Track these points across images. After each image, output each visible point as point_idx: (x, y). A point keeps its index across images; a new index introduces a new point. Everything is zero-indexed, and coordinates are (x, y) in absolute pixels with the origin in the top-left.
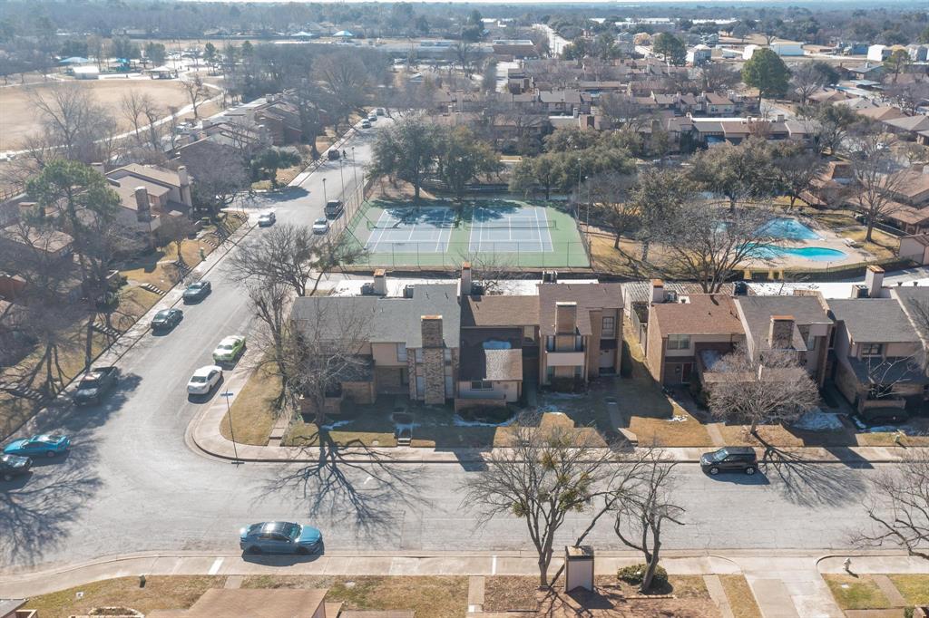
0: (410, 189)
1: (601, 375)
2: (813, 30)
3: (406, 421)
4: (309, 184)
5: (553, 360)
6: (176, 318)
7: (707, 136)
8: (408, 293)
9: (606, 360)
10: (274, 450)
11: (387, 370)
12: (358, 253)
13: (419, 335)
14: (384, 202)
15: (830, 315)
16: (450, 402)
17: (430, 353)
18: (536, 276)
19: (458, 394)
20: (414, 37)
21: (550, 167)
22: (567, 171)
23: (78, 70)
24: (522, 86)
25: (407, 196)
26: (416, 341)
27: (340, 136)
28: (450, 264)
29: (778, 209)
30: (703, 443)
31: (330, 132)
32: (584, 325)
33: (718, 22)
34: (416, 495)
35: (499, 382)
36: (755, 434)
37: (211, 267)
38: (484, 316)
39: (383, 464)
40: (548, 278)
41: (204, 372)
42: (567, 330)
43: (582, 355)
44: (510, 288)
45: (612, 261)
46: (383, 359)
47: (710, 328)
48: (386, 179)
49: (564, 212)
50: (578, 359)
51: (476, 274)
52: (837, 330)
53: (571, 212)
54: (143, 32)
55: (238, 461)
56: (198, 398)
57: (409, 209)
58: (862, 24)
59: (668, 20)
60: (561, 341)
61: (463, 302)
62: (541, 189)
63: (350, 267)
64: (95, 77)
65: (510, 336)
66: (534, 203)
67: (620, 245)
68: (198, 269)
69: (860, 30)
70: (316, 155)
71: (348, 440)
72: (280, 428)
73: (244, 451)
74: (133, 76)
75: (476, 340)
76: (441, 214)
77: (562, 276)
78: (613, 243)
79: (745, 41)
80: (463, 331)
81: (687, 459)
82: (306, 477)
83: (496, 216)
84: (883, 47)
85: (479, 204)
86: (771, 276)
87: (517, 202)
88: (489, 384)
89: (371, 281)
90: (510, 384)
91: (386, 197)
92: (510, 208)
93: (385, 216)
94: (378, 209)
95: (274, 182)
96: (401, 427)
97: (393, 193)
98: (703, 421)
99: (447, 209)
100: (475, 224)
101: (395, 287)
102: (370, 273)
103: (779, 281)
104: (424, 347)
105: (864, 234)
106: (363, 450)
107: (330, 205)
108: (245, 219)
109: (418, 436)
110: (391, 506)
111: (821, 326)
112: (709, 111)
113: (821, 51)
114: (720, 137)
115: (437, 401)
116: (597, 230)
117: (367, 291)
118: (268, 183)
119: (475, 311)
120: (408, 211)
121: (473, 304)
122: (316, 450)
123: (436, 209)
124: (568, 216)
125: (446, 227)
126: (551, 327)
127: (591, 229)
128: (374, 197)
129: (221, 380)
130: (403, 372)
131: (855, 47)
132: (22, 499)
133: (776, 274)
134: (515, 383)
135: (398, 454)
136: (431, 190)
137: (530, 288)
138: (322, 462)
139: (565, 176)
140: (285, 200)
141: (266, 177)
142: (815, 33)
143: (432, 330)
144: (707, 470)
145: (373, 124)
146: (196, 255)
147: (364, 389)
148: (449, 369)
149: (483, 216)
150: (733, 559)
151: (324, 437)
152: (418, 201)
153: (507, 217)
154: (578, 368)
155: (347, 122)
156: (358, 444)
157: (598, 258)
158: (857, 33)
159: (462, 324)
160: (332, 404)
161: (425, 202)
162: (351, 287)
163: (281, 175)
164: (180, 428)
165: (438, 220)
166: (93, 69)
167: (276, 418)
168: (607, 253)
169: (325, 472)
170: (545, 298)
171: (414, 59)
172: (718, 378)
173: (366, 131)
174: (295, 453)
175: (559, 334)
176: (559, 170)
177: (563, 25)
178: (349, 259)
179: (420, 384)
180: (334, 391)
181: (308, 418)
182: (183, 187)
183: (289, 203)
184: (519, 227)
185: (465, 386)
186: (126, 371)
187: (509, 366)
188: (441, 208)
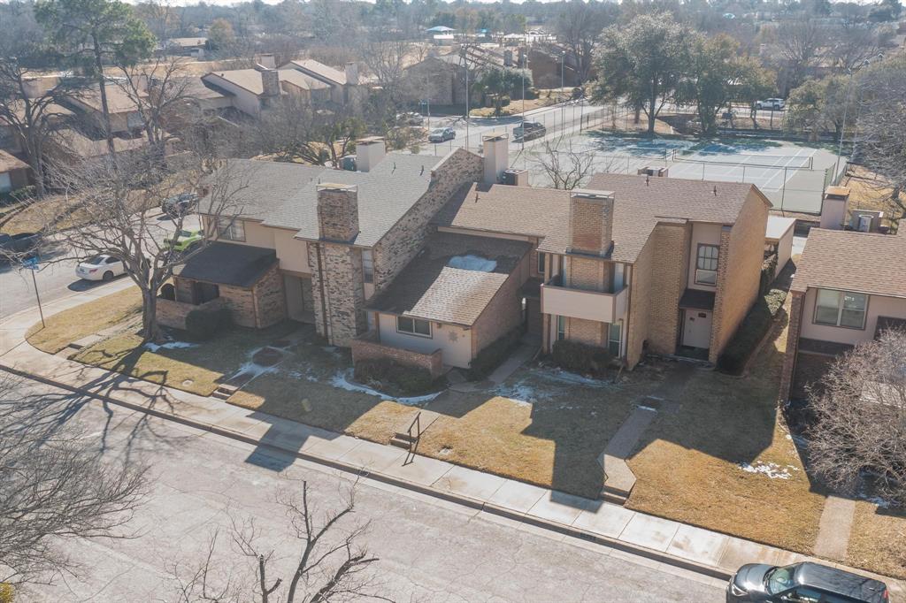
1: (680, 358)
4: (540, 116)
25: (640, 130)
35: (440, 324)
43: (610, 301)
50: (600, 308)
66: (806, 144)
90: (459, 331)
121: (472, 192)
134: (465, 332)
140: (491, 125)
175: (573, 253)
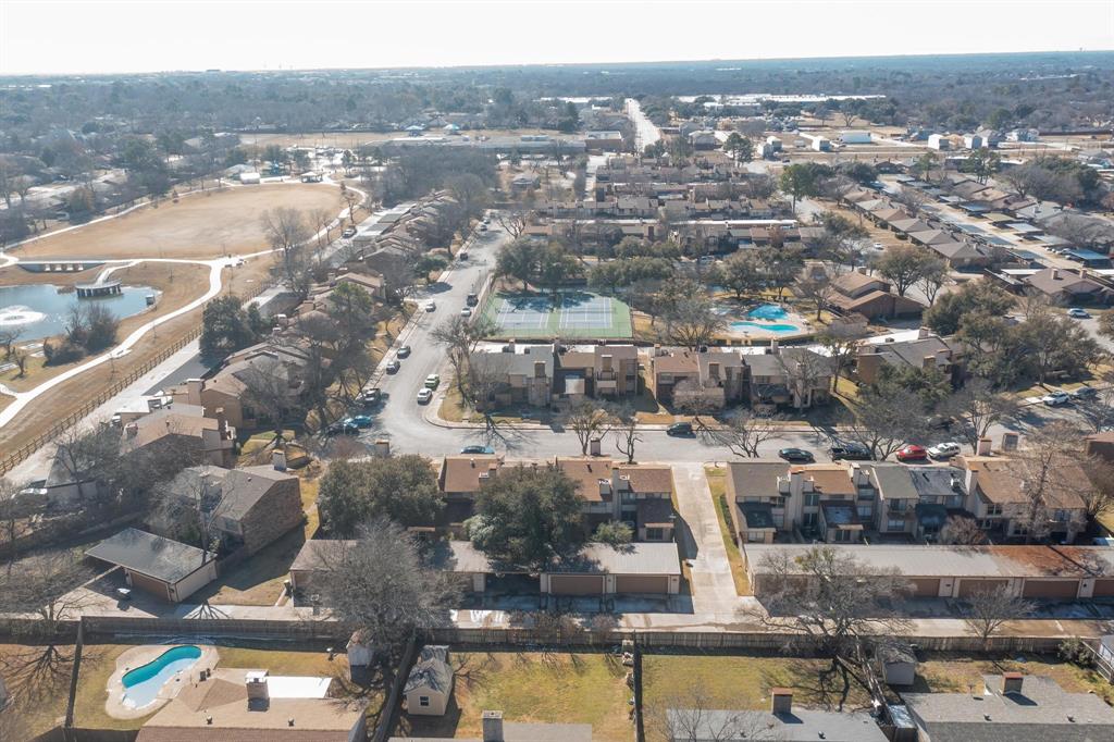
0: (520, 284)
1: (625, 393)
2: (891, 112)
3: (526, 412)
4: (451, 280)
5: (600, 384)
6: (398, 366)
7: (740, 240)
8: (527, 351)
9: (630, 386)
10: (465, 424)
11: (517, 389)
12: (498, 330)
13: (534, 371)
14: (503, 294)
15: (744, 362)
16: (548, 405)
17: (539, 380)
18: (595, 342)
19: (552, 400)
20: (515, 128)
21: (614, 270)
22: (625, 274)
23: (244, 177)
24: (606, 190)
25: (518, 289)
26: (532, 373)
27: (465, 239)
28: (548, 336)
29: (770, 298)
30: (669, 423)
31: (458, 237)
32: (616, 367)
34: (533, 441)
35: (572, 394)
36: (697, 419)
37: (405, 336)
38: (565, 363)
39: (516, 429)
40: (601, 343)
41: (425, 390)
42: (608, 369)
43: (614, 382)
44: (581, 349)
45: (646, 334)
46: (515, 383)
47: (680, 369)
48: (504, 277)
49: (623, 301)
50: (613, 384)
51: (562, 341)
52: (746, 371)
53: (627, 301)
54: (273, 127)
55: (450, 428)
56: (423, 403)
57: (520, 299)
60: (606, 375)
61: (555, 355)
62: (608, 284)
63: (494, 338)
64: (257, 182)
65: (579, 372)
66: (604, 294)
67: (655, 323)
68: (399, 338)
70: (451, 257)
71: (500, 420)
72: (467, 415)
73: (450, 424)
74: (286, 179)
75: (561, 374)
76: (541, 302)
77: (609, 342)
78: (650, 322)
79: (825, 122)
80: (555, 370)
81: (660, 429)
82: (482, 433)
83: (577, 304)
84: (940, 137)
85: (568, 295)
86: (743, 343)
87: (592, 294)
88: (568, 395)
89: (507, 345)
90: (578, 395)
91: (504, 290)
92: (586, 298)
93: (505, 304)
94: (500, 299)
95: (428, 279)
96: (525, 415)
97: (509, 287)
98: (673, 414)
99: (545, 299)
100: (563, 309)
101: (520, 349)
102: (507, 341)
103: (747, 345)
104: (537, 377)
105: (816, 317)
106: (507, 424)
107: (470, 297)
108: (417, 306)
109: (533, 419)
110: (522, 444)
111: (737, 367)
112: (752, 214)
113: (893, 135)
114: (748, 240)
116: (643, 313)
117: (505, 350)
118: (424, 280)
119: (561, 361)
120: (520, 300)
121: (560, 357)
122: (485, 425)
123: (539, 299)
124: (624, 304)
125: (545, 312)
126: (599, 369)
127: (639, 313)
128: (496, 291)
129: (431, 396)
130: (525, 390)
131: (921, 133)
133: (746, 342)
134: (581, 395)
135: (523, 426)
136: (535, 284)
137: (591, 349)
138: (488, 429)
139: (623, 278)
140: (437, 293)
141: (422, 276)
142: (893, 115)
143: (540, 368)
144: (668, 432)
145: (488, 226)
146: (395, 331)
147: (505, 398)
148: (548, 388)
149: (568, 304)
151: (488, 419)
152: (526, 293)
153: (584, 305)
154: (613, 389)
155: (469, 226)
156: (504, 422)
157: (639, 332)
159: (555, 366)
160: (491, 405)
161: (531, 294)
162: (497, 348)
163: (432, 274)
164: (419, 416)
165: (539, 307)
166: (254, 176)
167: (463, 411)
168: (644, 329)
169: (490, 432)
170: (597, 353)
171: (515, 154)
172: (681, 393)
173: (483, 233)
174: (475, 425)
175: (604, 372)
176: (619, 274)
177: (652, 110)
178: (492, 333)
179: (533, 395)
180: (492, 398)
181: (479, 411)
182: (382, 287)
183: (441, 294)
184: (592, 312)
185: (556, 396)
186: (382, 391)
187: (578, 387)
188: (541, 299)
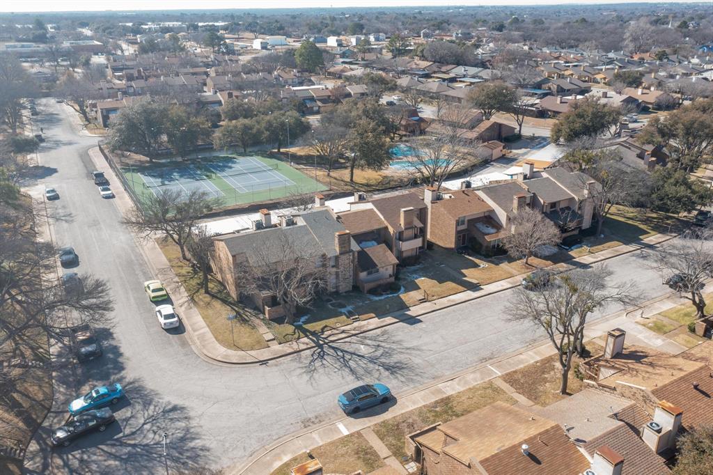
3: (342, 306)
4: (47, 163)
5: (405, 246)
7: (305, 99)
8: (289, 223)
13: (338, 246)
14: (131, 168)
15: (529, 190)
16: (355, 288)
17: (343, 257)
26: (331, 251)
30: (509, 276)
33: (216, 24)
34: (401, 347)
35: (383, 267)
36: (527, 263)
39: (358, 336)
42: (409, 225)
43: (420, 240)
45: (337, 184)
47: (475, 210)
49: (270, 158)
50: (418, 243)
52: (534, 199)
53: (274, 157)
55: (263, 362)
56: (175, 331)
58: (312, 24)
59: (180, 23)
60: (407, 234)
69: (312, 28)
71: (321, 327)
72: (266, 333)
78: (325, 173)
79: (240, 36)
81: (511, 286)
82: (322, 358)
84: (336, 38)
87: (229, 156)
88: (377, 270)
90: (388, 267)
94: (132, 174)
96: (344, 310)
98: (496, 263)
106: (335, 331)
107: (98, 176)
109: (361, 313)
110: (397, 358)
113: (294, 41)
114: (312, 100)
115: (347, 289)
117: (259, 226)
120: (158, 172)
122: (306, 340)
126: (398, 226)
128: (118, 166)
132: (135, 439)
134: (392, 266)
135: (361, 327)
138: (320, 345)
140: (42, 177)
143: (344, 241)
150: (593, 328)
151: (303, 331)
153: (236, 166)
154: (416, 249)
156: (328, 328)
158: (310, 29)
169: (329, 351)
174: (295, 346)
175: (406, 229)
179: (333, 280)
181: (279, 322)
183: (50, 179)
184: (253, 171)
185: (363, 275)
